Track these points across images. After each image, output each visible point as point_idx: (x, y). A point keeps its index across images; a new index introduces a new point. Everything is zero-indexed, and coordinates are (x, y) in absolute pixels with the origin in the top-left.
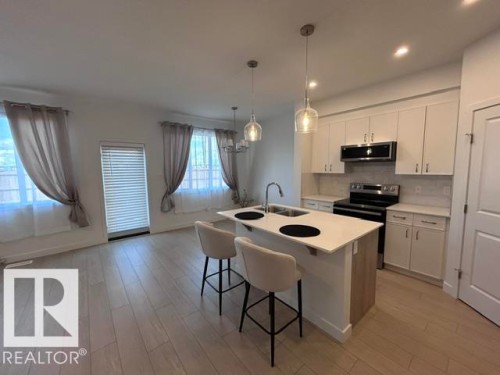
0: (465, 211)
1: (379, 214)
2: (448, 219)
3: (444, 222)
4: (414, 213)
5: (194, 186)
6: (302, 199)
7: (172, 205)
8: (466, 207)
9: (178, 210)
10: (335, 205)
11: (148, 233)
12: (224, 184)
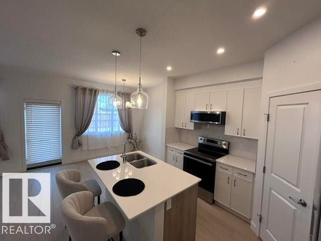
0: (264, 171)
1: (211, 165)
2: (254, 174)
3: (252, 176)
4: (233, 167)
5: (99, 130)
6: (166, 146)
7: (80, 144)
8: (264, 168)
9: (85, 148)
10: (185, 154)
11: (61, 163)
12: (121, 129)
